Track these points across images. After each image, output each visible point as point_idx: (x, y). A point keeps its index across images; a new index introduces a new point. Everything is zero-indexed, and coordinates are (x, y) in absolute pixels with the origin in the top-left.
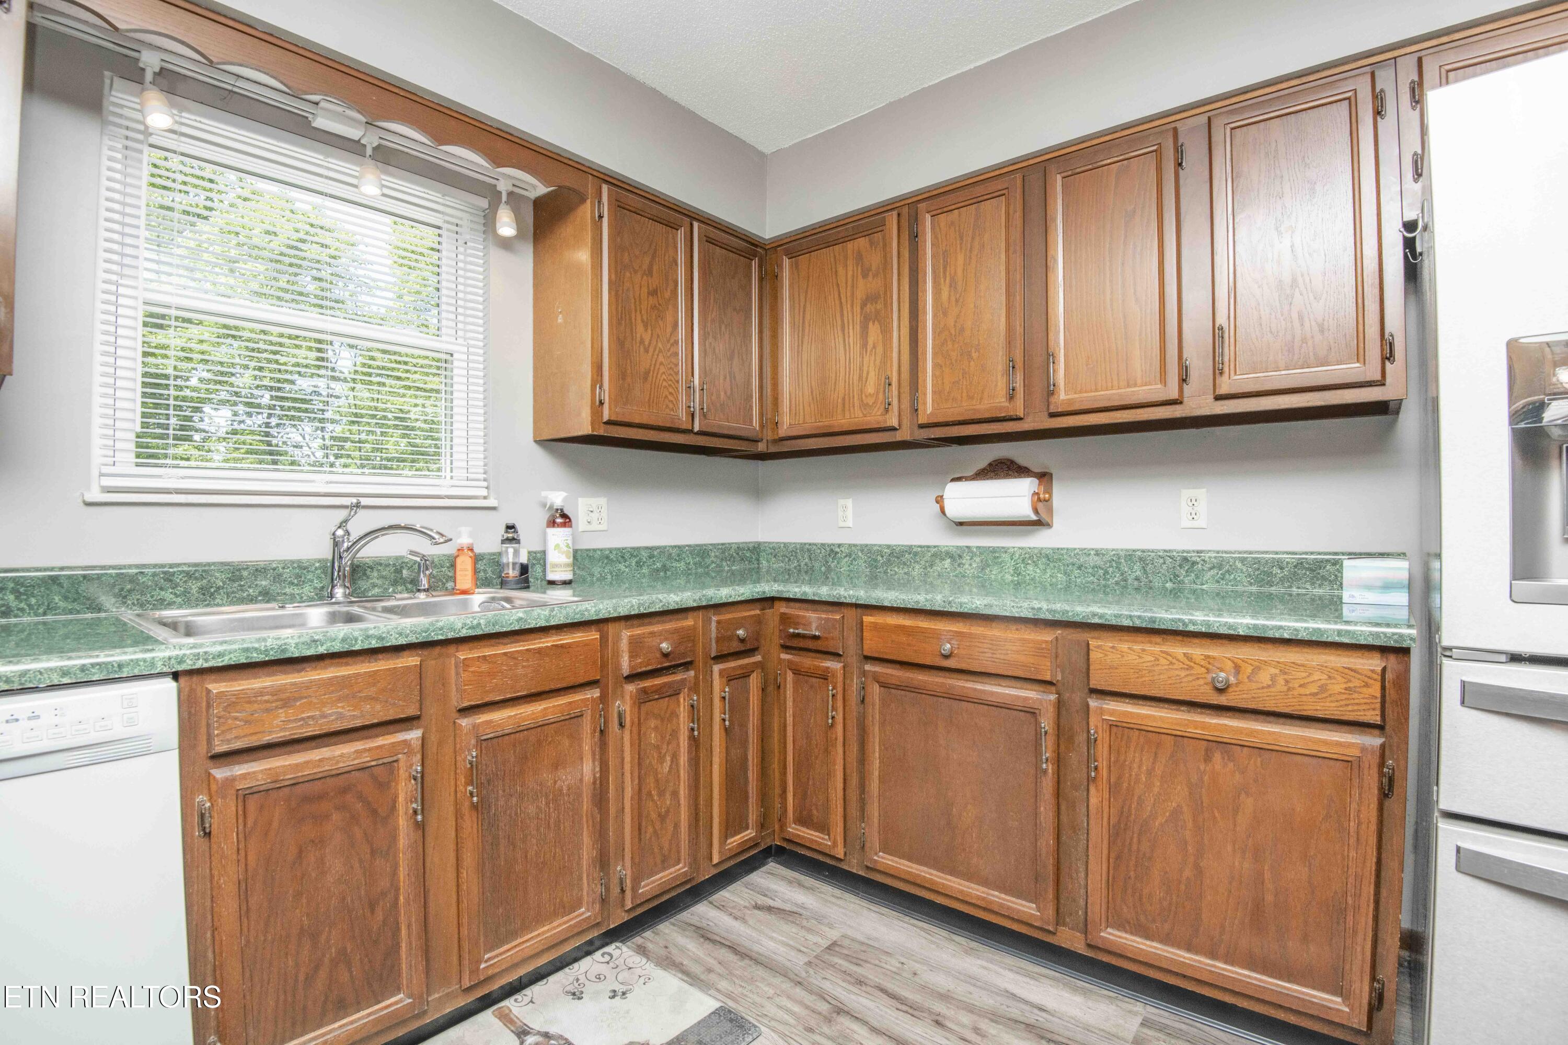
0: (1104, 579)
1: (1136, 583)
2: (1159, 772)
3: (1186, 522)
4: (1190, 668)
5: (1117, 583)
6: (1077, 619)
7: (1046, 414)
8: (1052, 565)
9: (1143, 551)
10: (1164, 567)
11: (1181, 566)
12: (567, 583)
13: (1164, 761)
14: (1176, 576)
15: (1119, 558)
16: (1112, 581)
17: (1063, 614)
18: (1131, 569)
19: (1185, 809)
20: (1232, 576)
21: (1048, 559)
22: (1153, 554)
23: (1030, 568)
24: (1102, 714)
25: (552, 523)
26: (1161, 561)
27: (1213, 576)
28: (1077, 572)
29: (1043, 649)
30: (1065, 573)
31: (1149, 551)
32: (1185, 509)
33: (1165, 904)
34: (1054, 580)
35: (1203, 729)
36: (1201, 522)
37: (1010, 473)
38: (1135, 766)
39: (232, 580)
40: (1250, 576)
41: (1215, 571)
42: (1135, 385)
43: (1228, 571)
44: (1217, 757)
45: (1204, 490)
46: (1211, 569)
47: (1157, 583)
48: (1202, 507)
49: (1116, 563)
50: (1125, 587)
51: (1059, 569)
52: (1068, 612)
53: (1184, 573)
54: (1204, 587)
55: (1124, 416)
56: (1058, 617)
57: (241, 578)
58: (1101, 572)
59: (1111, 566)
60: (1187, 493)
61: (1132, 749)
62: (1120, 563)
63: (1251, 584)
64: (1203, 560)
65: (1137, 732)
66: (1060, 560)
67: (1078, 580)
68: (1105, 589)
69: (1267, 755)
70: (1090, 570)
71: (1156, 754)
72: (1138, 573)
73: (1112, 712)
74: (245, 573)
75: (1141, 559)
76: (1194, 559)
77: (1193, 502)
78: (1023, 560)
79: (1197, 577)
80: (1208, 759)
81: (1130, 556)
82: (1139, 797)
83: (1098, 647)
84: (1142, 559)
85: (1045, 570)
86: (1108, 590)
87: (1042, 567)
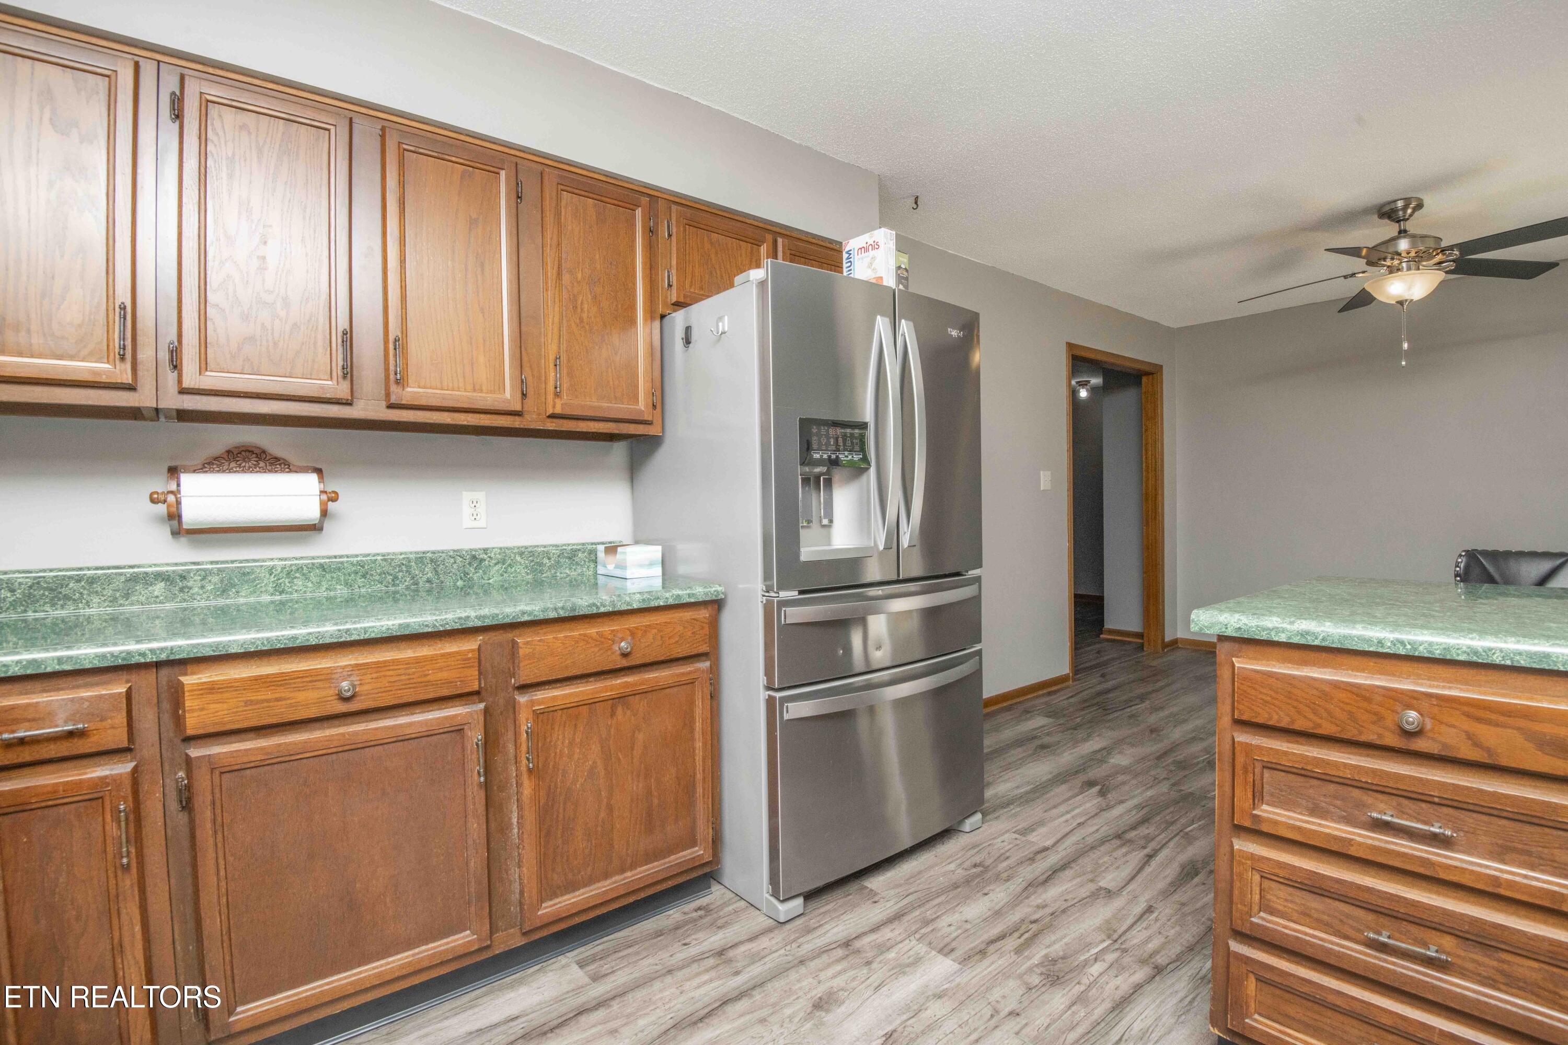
0: (394, 585)
1: (428, 585)
2: (578, 740)
3: (468, 522)
4: (602, 643)
5: (407, 588)
6: (507, 620)
7: (384, 404)
8: (328, 576)
9: (434, 553)
10: (455, 566)
11: (470, 564)
13: (582, 729)
14: (466, 574)
15: (410, 562)
16: (401, 587)
17: (493, 617)
18: (422, 571)
19: (599, 763)
20: (513, 569)
21: (324, 570)
22: (444, 555)
23: (299, 582)
24: (533, 706)
26: (452, 560)
27: (498, 571)
28: (360, 581)
29: (469, 659)
30: (346, 584)
31: (439, 552)
32: (467, 510)
33: (587, 851)
34: (332, 594)
35: (611, 690)
36: (482, 523)
37: (262, 464)
38: (559, 743)
40: (527, 567)
41: (500, 566)
42: (481, 391)
43: (510, 565)
44: (619, 711)
45: (484, 493)
46: (496, 564)
47: (448, 582)
48: (481, 508)
49: (406, 566)
50: (417, 591)
51: (339, 579)
52: (497, 615)
53: (473, 570)
54: (491, 581)
55: (469, 419)
56: (488, 622)
58: (390, 578)
59: (400, 571)
60: (467, 496)
61: (556, 729)
62: (411, 567)
63: (528, 574)
64: (490, 557)
65: (560, 712)
66: (339, 569)
67: (363, 590)
68: (395, 597)
69: (649, 695)
70: (377, 578)
71: (576, 725)
72: (430, 575)
73: (540, 702)
75: (432, 560)
76: (481, 556)
77: (474, 504)
78: (288, 574)
79: (485, 573)
80: (613, 714)
81: (421, 559)
82: (564, 770)
83: (527, 643)
84: (434, 560)
85: (319, 583)
86: (398, 596)
87: (314, 580)
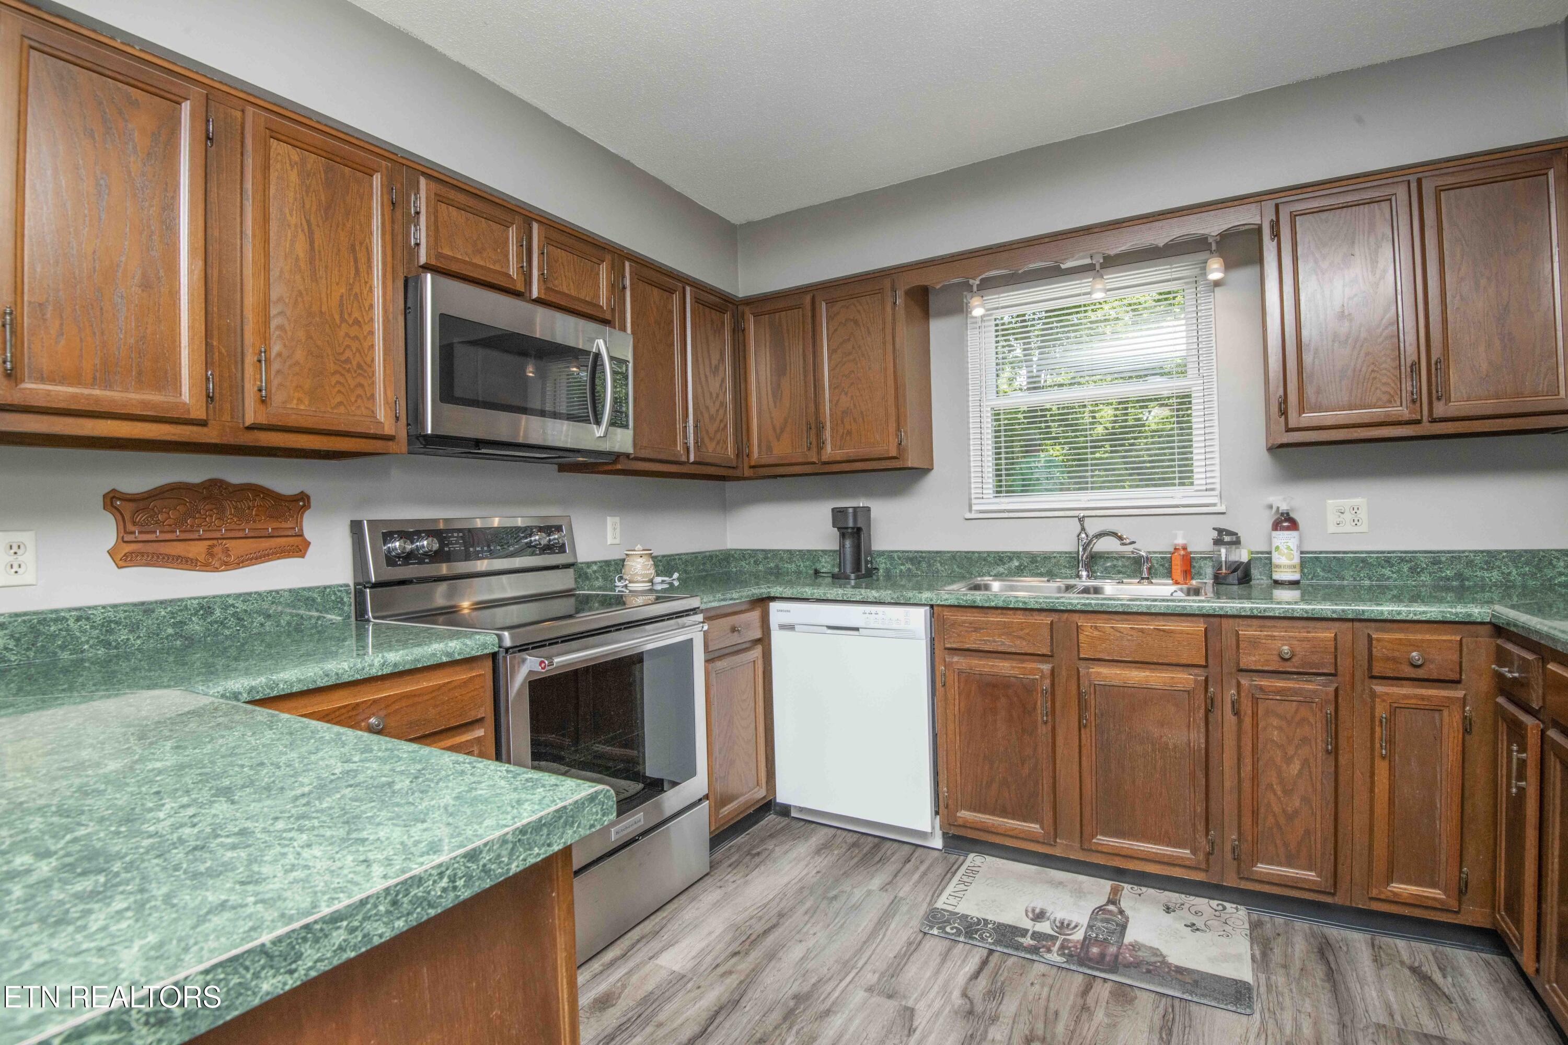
12: (1294, 584)
25: (1277, 526)
39: (1032, 562)
57: (1037, 562)
74: (1039, 559)
